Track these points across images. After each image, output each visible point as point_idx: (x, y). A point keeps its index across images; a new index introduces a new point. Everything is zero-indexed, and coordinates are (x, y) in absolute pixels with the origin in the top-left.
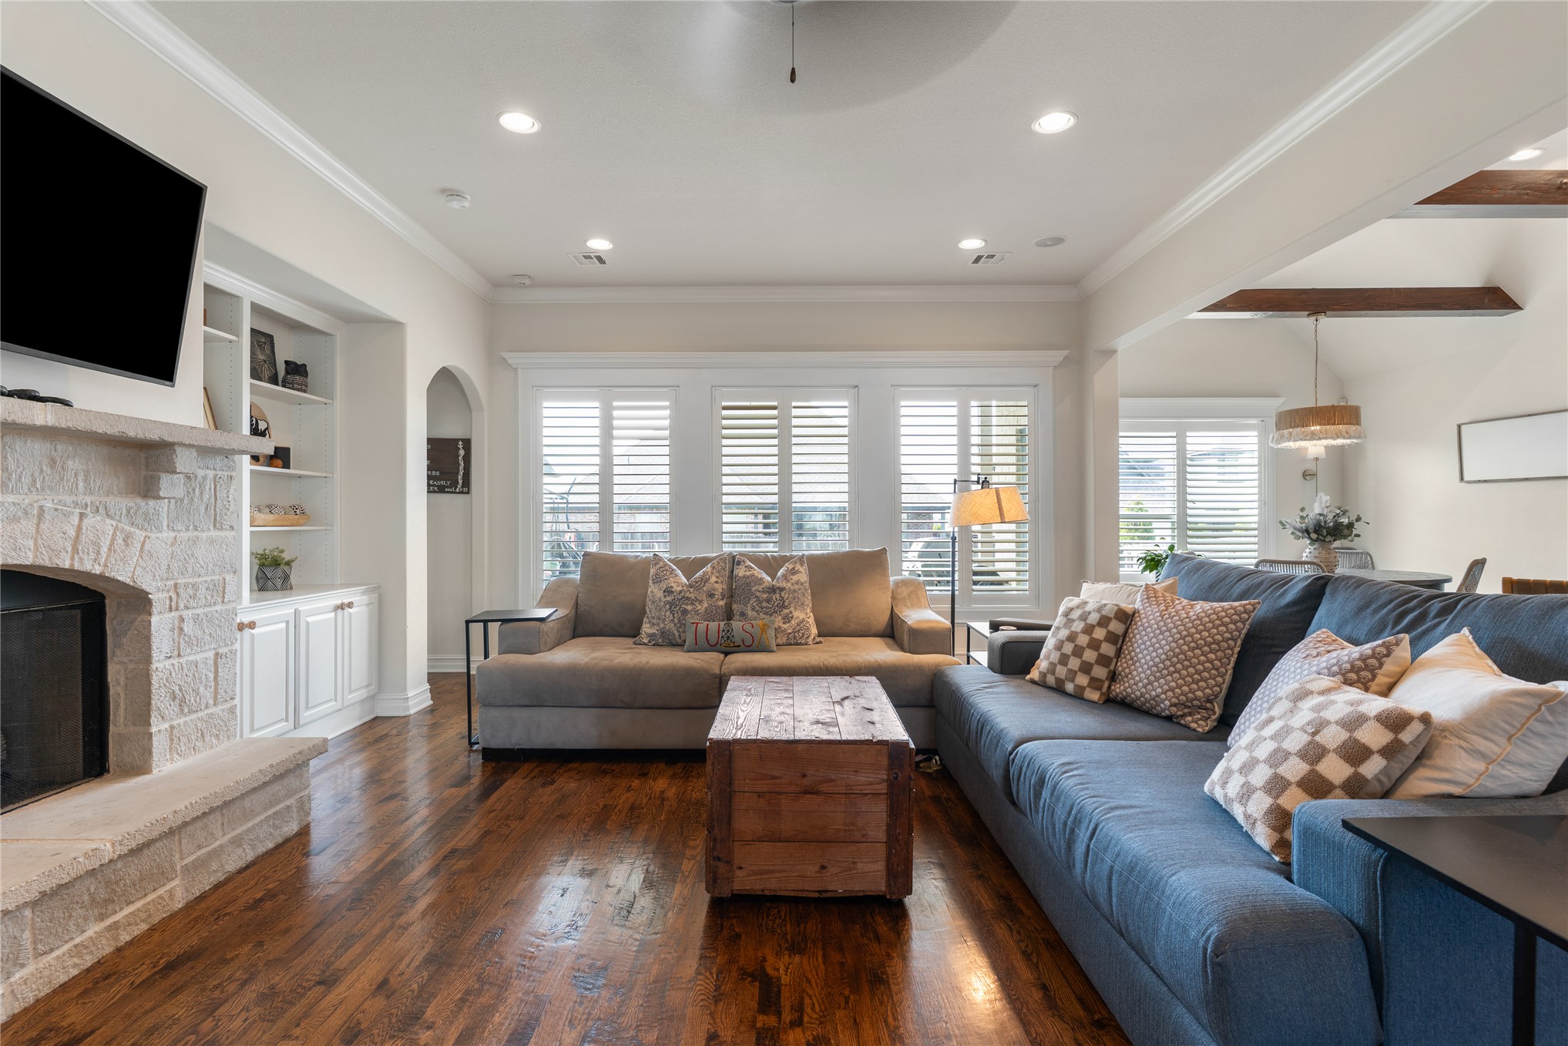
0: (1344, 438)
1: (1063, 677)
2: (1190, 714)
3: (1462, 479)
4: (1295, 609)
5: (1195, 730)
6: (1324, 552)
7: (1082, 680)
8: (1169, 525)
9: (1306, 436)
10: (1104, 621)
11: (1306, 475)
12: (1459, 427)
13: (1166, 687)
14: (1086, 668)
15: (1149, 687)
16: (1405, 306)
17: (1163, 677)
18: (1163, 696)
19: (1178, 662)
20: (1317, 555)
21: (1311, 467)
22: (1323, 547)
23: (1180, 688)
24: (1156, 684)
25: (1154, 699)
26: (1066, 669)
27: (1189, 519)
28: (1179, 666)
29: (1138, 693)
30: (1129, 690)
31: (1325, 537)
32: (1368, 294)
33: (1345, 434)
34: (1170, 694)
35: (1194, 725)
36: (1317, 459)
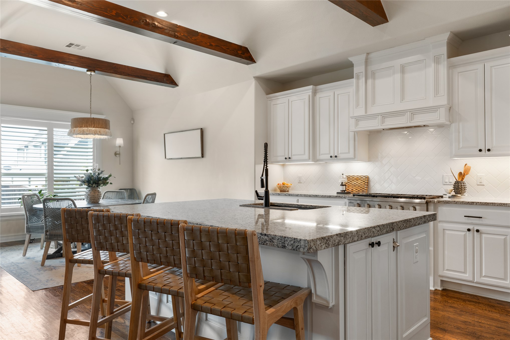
0: (98, 134)
3: (166, 158)
6: (93, 192)
8: (44, 179)
9: (81, 132)
11: (116, 154)
12: (164, 135)
16: (131, 75)
20: (89, 194)
21: (118, 150)
22: (92, 190)
27: (55, 176)
31: (92, 185)
32: (114, 66)
33: (98, 132)
36: (120, 147)
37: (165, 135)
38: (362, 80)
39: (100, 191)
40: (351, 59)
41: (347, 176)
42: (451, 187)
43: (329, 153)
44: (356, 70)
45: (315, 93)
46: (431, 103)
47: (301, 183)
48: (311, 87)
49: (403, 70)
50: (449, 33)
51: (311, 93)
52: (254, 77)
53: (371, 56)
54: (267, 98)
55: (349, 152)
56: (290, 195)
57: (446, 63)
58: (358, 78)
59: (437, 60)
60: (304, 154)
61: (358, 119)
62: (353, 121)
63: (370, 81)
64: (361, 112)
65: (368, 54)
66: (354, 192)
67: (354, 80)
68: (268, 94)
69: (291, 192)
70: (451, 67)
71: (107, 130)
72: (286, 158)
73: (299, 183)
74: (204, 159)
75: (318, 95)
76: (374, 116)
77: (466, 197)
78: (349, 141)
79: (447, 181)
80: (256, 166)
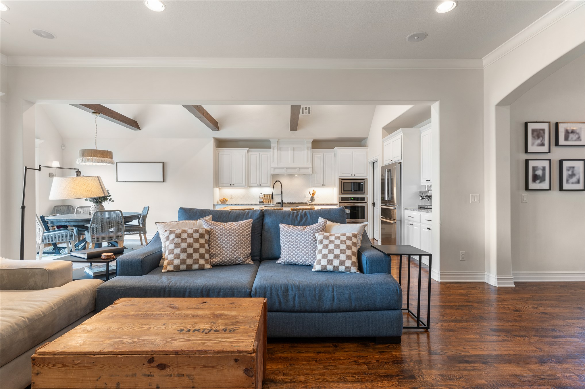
1: (191, 263)
2: (247, 260)
4: (258, 220)
5: (251, 264)
7: (202, 262)
10: (202, 236)
11: (50, 175)
13: (239, 253)
14: (202, 256)
15: (233, 255)
17: (237, 250)
18: (240, 256)
19: (241, 243)
20: (96, 207)
23: (244, 252)
24: (235, 253)
25: (235, 259)
26: (192, 259)
28: (242, 245)
29: (228, 259)
30: (223, 259)
34: (242, 255)
35: (250, 263)
37: (118, 163)
38: (275, 151)
39: (103, 206)
40: (270, 140)
41: (264, 195)
42: (309, 199)
43: (257, 183)
44: (272, 145)
45: (248, 152)
46: (305, 165)
47: (232, 198)
48: (248, 149)
49: (294, 149)
50: (313, 140)
51: (247, 152)
52: (213, 137)
53: (280, 140)
54: (216, 150)
55: (267, 183)
56: (227, 204)
57: (311, 150)
58: (273, 149)
59: (308, 149)
60: (243, 183)
61: (275, 168)
62: (272, 169)
63: (279, 152)
64: (275, 165)
65: (279, 139)
66: (266, 202)
67: (271, 150)
68: (216, 148)
69: (227, 203)
70: (312, 152)
71: (110, 159)
72: (230, 185)
73: (231, 198)
74: (164, 183)
75: (250, 153)
76: (282, 168)
77: (313, 203)
78: (268, 178)
79: (306, 196)
80: (214, 189)
